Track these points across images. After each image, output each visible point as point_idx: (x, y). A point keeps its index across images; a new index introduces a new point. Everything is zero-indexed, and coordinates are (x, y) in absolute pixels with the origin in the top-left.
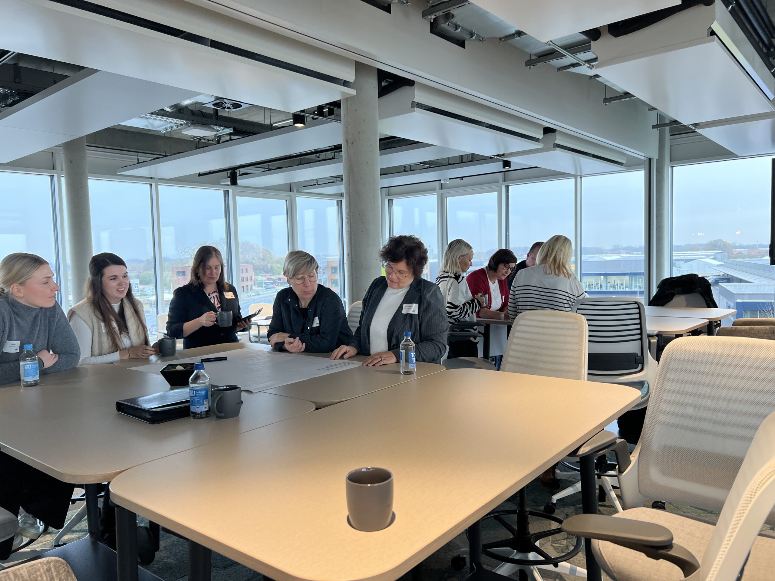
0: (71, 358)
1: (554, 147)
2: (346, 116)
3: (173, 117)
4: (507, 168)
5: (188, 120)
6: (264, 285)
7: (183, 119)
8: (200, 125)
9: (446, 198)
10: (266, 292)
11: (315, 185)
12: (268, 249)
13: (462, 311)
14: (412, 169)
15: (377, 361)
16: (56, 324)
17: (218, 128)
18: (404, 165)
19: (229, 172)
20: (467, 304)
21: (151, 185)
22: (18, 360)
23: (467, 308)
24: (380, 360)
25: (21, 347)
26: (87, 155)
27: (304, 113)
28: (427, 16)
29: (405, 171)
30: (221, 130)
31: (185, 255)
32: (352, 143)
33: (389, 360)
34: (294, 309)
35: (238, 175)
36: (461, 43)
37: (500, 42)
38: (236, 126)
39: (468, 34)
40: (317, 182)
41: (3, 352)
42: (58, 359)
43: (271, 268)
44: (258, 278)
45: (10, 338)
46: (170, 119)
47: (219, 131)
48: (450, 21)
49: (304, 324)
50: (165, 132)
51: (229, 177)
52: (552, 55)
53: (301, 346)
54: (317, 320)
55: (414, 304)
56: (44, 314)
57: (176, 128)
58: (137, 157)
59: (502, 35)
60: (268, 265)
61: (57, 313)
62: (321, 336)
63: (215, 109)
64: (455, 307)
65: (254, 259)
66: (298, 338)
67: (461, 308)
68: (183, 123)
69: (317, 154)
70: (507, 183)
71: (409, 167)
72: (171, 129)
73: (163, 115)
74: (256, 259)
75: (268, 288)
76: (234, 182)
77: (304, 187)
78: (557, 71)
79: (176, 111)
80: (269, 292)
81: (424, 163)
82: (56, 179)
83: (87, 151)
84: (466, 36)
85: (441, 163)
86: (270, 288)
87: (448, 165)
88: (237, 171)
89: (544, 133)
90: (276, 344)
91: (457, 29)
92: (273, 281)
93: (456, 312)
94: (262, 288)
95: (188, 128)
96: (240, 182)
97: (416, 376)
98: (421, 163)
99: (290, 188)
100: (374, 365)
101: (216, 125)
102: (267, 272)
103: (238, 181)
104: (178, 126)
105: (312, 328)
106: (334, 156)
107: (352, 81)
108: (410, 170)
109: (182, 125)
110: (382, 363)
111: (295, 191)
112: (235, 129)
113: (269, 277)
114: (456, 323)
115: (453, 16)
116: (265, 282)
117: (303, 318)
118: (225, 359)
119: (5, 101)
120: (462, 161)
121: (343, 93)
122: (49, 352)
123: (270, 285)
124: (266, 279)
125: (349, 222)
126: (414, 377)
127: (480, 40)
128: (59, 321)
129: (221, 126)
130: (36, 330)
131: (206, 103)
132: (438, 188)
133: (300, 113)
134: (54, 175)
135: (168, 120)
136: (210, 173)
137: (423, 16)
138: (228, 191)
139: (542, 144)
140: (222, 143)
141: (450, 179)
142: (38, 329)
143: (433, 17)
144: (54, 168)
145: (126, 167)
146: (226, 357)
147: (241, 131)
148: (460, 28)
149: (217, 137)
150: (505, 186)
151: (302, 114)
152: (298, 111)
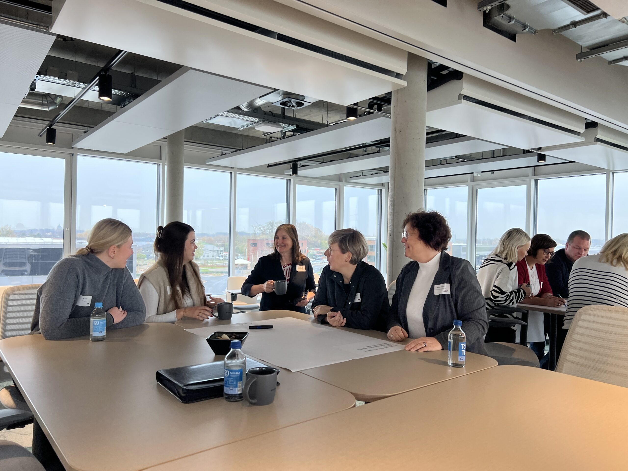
0: (138, 315)
1: (594, 141)
2: (396, 107)
3: (248, 116)
4: (542, 162)
5: (260, 118)
6: (314, 257)
7: (257, 117)
8: (269, 122)
9: (477, 189)
10: (316, 262)
11: (361, 176)
12: (319, 228)
13: (508, 298)
14: (447, 163)
15: (421, 347)
16: (124, 285)
17: (284, 125)
18: (440, 158)
19: (291, 164)
20: (513, 292)
21: (231, 173)
22: (89, 316)
23: (513, 297)
24: (423, 346)
25: (93, 303)
26: (185, 149)
27: (357, 106)
28: (483, 8)
29: (441, 164)
30: (286, 127)
31: (258, 231)
32: (400, 132)
33: (434, 347)
34: (338, 285)
35: (298, 166)
36: (513, 37)
37: (553, 34)
38: (298, 123)
39: (521, 26)
40: (362, 174)
41: (77, 306)
42: (127, 315)
43: (320, 244)
44: (311, 251)
45: (83, 293)
46: (246, 118)
47: (285, 128)
48: (504, 13)
49: (347, 298)
50: (242, 129)
51: (291, 168)
52: (607, 46)
53: (342, 320)
54: (359, 296)
55: (446, 284)
56: (114, 275)
57: (251, 125)
58: (221, 151)
59: (557, 27)
60: (319, 241)
61: (125, 274)
62: (361, 312)
63: (283, 107)
64: (503, 293)
65: (308, 236)
66: (339, 312)
67: (508, 295)
68: (256, 121)
69: (364, 148)
70: (536, 177)
71: (445, 161)
72: (247, 126)
73: (240, 114)
74: (309, 236)
75: (318, 260)
76: (295, 172)
77: (351, 177)
78: (608, 65)
79: (252, 110)
80: (318, 262)
81: (460, 157)
82: (161, 166)
83: (185, 145)
84: (519, 29)
85: (475, 158)
86: (319, 260)
87: (482, 159)
88: (298, 163)
89: (586, 128)
90: (319, 316)
91: (510, 21)
92: (321, 254)
93: (501, 298)
94: (313, 259)
95: (261, 125)
96: (300, 172)
97: (465, 371)
98: (456, 157)
99: (340, 178)
100: (417, 350)
101: (282, 123)
102: (317, 247)
103: (298, 172)
104: (252, 123)
105: (353, 304)
106: (379, 150)
107: (404, 74)
108: (445, 163)
109: (256, 123)
110: (426, 349)
111: (344, 181)
112: (297, 126)
113: (319, 251)
114: (495, 307)
115: (508, 7)
116: (316, 254)
117: (345, 293)
118: (270, 327)
119: (124, 102)
120: (494, 156)
121: (394, 84)
122: (119, 308)
123: (319, 257)
124: (316, 252)
125: (393, 204)
126: (464, 371)
127: (532, 32)
128: (127, 281)
129: (286, 123)
130: (107, 288)
131: (274, 102)
132: (469, 181)
133: (353, 106)
134: (161, 163)
135: (244, 118)
136: (277, 164)
137: (478, 8)
138: (290, 180)
139: (583, 138)
140: (287, 138)
141: (482, 172)
142: (107, 287)
143: (489, 8)
144: (160, 158)
145: (213, 158)
146: (272, 326)
147: (302, 128)
148: (514, 20)
149: (283, 133)
150: (535, 180)
151: (355, 107)
152: (352, 105)
